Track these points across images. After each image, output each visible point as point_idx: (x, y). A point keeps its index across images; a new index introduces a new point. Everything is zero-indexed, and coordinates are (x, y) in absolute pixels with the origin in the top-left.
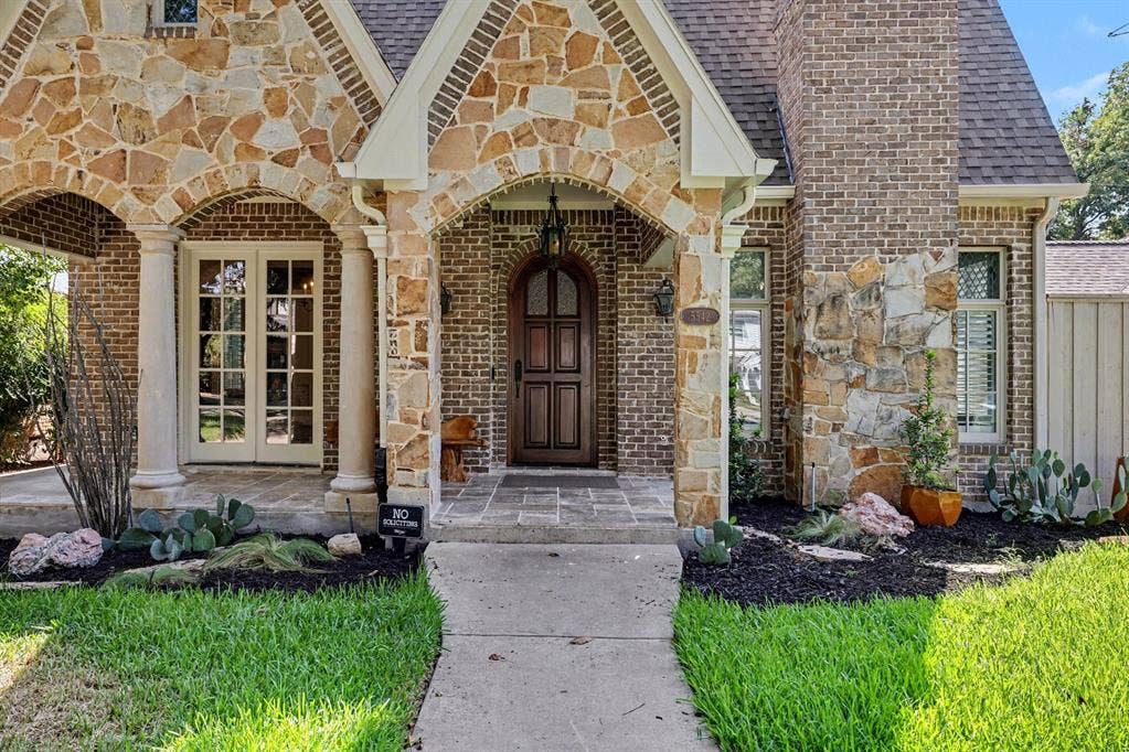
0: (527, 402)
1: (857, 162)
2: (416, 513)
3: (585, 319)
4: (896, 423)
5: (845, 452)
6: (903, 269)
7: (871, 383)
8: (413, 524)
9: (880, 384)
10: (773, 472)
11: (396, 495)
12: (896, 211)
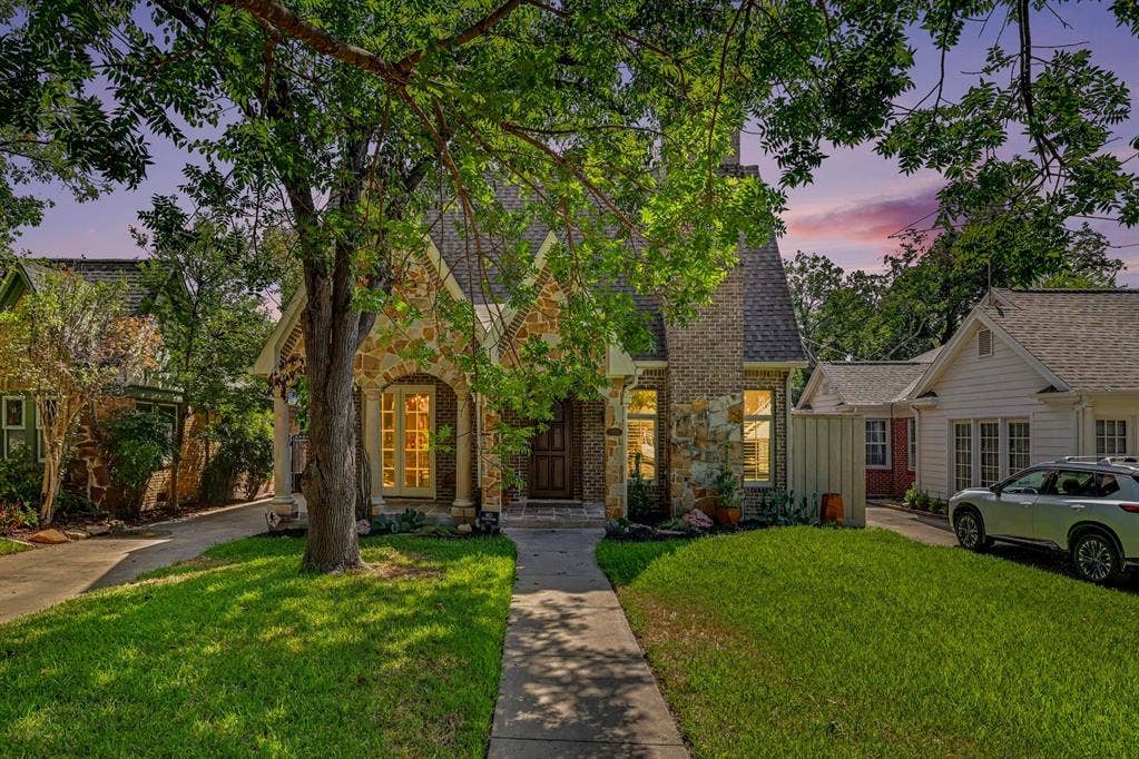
0: (538, 465)
1: (696, 352)
2: (496, 515)
3: (567, 424)
4: (715, 477)
5: (691, 491)
6: (718, 403)
7: (703, 458)
8: (494, 520)
9: (707, 458)
10: (660, 501)
11: (485, 507)
12: (714, 376)
